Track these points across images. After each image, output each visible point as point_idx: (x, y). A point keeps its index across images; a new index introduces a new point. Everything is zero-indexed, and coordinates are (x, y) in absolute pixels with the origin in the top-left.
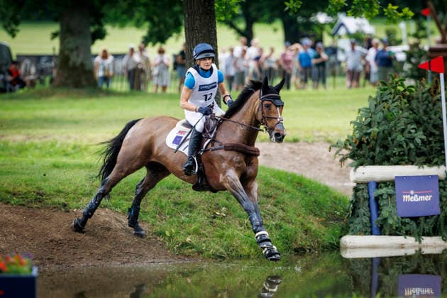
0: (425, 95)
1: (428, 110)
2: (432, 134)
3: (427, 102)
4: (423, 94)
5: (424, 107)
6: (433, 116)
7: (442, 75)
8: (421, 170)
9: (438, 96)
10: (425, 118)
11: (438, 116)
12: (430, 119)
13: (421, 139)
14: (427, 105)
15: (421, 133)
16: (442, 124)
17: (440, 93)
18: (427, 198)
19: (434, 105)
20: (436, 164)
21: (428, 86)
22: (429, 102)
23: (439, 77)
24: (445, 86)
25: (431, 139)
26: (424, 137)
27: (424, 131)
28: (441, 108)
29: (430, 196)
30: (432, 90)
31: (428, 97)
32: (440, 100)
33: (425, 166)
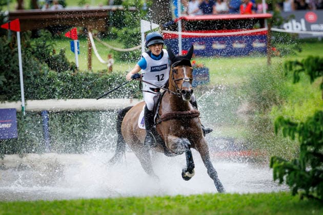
0: (6, 48)
1: (8, 59)
2: (11, 78)
3: (7, 54)
4: (4, 47)
5: (5, 57)
6: (12, 64)
7: (18, 33)
8: (3, 104)
9: (16, 49)
10: (6, 65)
11: (15, 64)
12: (10, 66)
13: (3, 81)
14: (8, 56)
15: (3, 76)
16: (19, 70)
17: (17, 47)
18: (7, 126)
19: (13, 55)
20: (14, 100)
21: (8, 42)
22: (9, 53)
23: (16, 35)
24: (21, 41)
25: (10, 81)
26: (5, 80)
27: (5, 75)
28: (18, 58)
29: (11, 124)
30: (11, 44)
31: (7, 50)
32: (17, 52)
33: (6, 101)
